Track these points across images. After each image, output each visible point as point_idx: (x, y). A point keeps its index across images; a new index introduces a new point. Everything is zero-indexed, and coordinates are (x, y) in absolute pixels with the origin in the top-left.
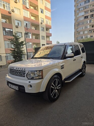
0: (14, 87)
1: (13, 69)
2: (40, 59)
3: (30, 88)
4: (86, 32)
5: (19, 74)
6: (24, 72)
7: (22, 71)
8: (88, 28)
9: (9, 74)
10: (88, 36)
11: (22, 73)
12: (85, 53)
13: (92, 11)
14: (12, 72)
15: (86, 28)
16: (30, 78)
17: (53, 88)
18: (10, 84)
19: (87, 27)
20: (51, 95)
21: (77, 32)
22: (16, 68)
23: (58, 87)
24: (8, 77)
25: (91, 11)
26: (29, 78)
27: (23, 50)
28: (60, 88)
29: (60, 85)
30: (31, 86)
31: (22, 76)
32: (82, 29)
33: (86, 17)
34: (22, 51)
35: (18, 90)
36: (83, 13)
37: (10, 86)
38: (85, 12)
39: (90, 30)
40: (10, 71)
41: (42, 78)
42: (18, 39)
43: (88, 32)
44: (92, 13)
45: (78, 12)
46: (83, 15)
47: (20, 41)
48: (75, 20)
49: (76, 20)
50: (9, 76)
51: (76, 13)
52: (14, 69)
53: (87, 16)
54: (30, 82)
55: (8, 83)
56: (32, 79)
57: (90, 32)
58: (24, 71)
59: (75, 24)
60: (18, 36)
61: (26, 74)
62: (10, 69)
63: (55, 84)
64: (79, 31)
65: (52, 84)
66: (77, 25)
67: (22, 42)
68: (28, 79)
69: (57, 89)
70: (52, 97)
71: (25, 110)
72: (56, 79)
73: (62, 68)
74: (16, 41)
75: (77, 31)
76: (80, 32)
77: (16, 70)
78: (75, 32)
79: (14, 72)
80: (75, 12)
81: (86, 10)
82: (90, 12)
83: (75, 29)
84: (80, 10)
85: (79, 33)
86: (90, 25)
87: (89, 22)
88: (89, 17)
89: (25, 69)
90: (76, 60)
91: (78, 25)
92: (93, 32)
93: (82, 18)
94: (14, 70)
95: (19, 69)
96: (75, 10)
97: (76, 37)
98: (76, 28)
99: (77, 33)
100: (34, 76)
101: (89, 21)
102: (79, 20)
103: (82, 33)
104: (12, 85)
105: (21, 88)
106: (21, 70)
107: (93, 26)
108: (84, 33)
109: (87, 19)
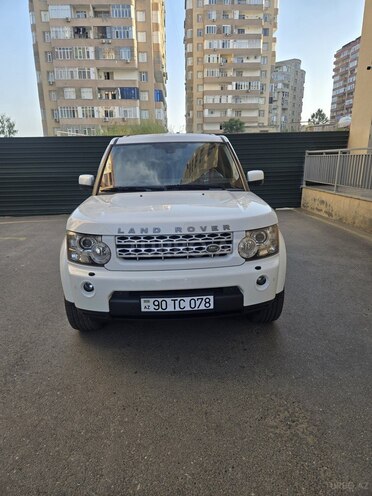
0: (185, 304)
4: (87, 94)
5: (201, 249)
6: (226, 239)
7: (214, 235)
8: (93, 77)
10: (95, 109)
11: (214, 242)
13: (100, 12)
15: (85, 77)
19: (89, 73)
21: (52, 88)
25: (96, 14)
32: (68, 76)
33: (80, 32)
35: (212, 307)
36: (65, 12)
38: (75, 8)
39: (99, 89)
40: (118, 245)
41: (277, 251)
43: (94, 95)
44: (99, 22)
46: (67, 21)
48: (34, 28)
49: (40, 30)
52: (162, 233)
53: (84, 29)
57: (101, 98)
59: (36, 46)
62: (123, 237)
64: (60, 85)
66: (46, 55)
68: (247, 260)
75: (51, 80)
76: (62, 89)
77: (176, 236)
78: (40, 85)
82: (91, 13)
83: (38, 68)
85: (60, 91)
86: (98, 70)
87: (92, 56)
88: (91, 35)
91: (52, 55)
92: (110, 97)
93: (67, 33)
94: (164, 237)
95: (197, 232)
97: (49, 107)
98: (44, 66)
99: (50, 91)
101: (91, 50)
102: (53, 35)
103: (70, 94)
106: (208, 231)
107: (108, 76)
108: (79, 96)
109: (83, 40)
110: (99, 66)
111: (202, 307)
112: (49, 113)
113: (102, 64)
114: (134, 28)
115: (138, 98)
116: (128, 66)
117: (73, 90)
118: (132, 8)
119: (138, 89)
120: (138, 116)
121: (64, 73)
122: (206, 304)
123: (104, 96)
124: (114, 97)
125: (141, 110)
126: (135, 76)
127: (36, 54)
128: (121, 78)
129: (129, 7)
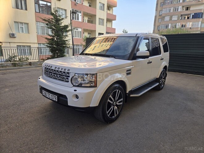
0: (50, 96)
1: (50, 68)
2: (93, 57)
3: (76, 100)
4: (175, 18)
5: (60, 77)
6: (67, 75)
7: (64, 72)
8: (179, 10)
9: (44, 75)
10: (177, 24)
11: (64, 75)
12: (168, 53)
14: (48, 73)
15: (175, 10)
16: (77, 85)
17: (111, 102)
18: (44, 92)
19: (178, 9)
20: (107, 112)
21: (160, 17)
22: (56, 68)
23: (119, 103)
24: (41, 80)
26: (74, 84)
27: (67, 41)
28: (121, 103)
29: (122, 99)
30: (77, 97)
31: (64, 80)
32: (168, 12)
34: (65, 41)
35: (57, 101)
37: (44, 95)
39: (181, 15)
40: (45, 70)
41: (95, 86)
42: (60, 20)
43: (178, 18)
47: (63, 25)
50: (43, 78)
52: (52, 68)
54: (75, 90)
55: (42, 89)
56: (80, 86)
57: (181, 19)
58: (68, 73)
59: (158, 1)
60: (60, 16)
61: (70, 78)
62: (46, 68)
63: (114, 98)
64: (163, 15)
65: (111, 96)
66: (161, 3)
67: (66, 27)
68: (74, 86)
69: (117, 105)
70: (109, 116)
71: (65, 131)
72: (117, 90)
73: (128, 74)
74: (56, 23)
75: (160, 14)
76: (164, 17)
77: (55, 70)
78: (156, 17)
79: (51, 73)
83: (156, 10)
86: (183, 7)
87: (181, 1)
89: (69, 70)
90: (151, 62)
91: (164, 3)
92: (186, 19)
94: (52, 70)
95: (60, 70)
98: (159, 8)
99: (159, 19)
100: (82, 81)
103: (167, 18)
104: (47, 93)
105: (61, 98)
106: (63, 70)
107: (187, 9)
108: (171, 19)
110: (183, 5)
112: (156, 27)
113: (185, 4)
115: (202, 17)
116: (199, 3)
119: (203, 13)
120: (199, 26)
121: (166, 10)
123: (183, 18)
124: (188, 18)
125: (202, 23)
126: (202, 7)
127: (157, 4)
128: (194, 9)
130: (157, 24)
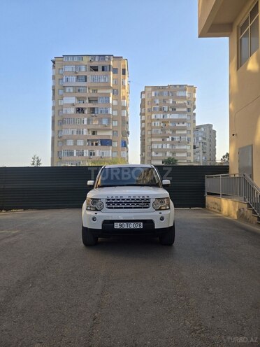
1: (118, 198)
3: (161, 222)
4: (80, 143)
5: (138, 205)
6: (147, 201)
7: (143, 199)
8: (85, 134)
10: (85, 151)
13: (92, 100)
15: (80, 134)
16: (158, 209)
19: (83, 131)
21: (59, 140)
25: (90, 101)
26: (156, 208)
30: (162, 219)
32: (70, 133)
33: (80, 110)
35: (142, 227)
36: (73, 100)
38: (78, 98)
39: (88, 140)
43: (85, 143)
44: (91, 105)
45: (61, 92)
46: (73, 105)
48: (53, 108)
49: (57, 110)
51: (56, 94)
52: (123, 198)
53: (82, 109)
56: (161, 209)
57: (89, 145)
58: (148, 199)
59: (53, 117)
62: (109, 199)
64: (64, 138)
66: (59, 121)
75: (60, 135)
76: (66, 140)
77: (128, 199)
78: (53, 138)
80: (54, 90)
81: (79, 95)
82: (87, 101)
83: (53, 129)
84: (67, 91)
85: (63, 141)
86: (88, 130)
87: (85, 123)
88: (86, 112)
89: (148, 196)
91: (62, 122)
93: (72, 111)
95: (137, 198)
96: (54, 87)
97: (56, 150)
98: (57, 128)
101: (86, 119)
102: (64, 112)
103: (70, 143)
107: (94, 133)
108: (75, 144)
109: (81, 115)
110: (89, 128)
111: (138, 227)
112: (56, 153)
113: (91, 127)
114: (111, 109)
115: (111, 145)
116: (106, 128)
117: (72, 140)
118: (111, 99)
119: (111, 141)
120: (111, 155)
121: (68, 132)
122: (139, 226)
123: (91, 144)
124: (97, 144)
125: (112, 152)
126: (110, 133)
127: (53, 121)
128: (101, 134)
129: (109, 98)
130: (56, 149)
